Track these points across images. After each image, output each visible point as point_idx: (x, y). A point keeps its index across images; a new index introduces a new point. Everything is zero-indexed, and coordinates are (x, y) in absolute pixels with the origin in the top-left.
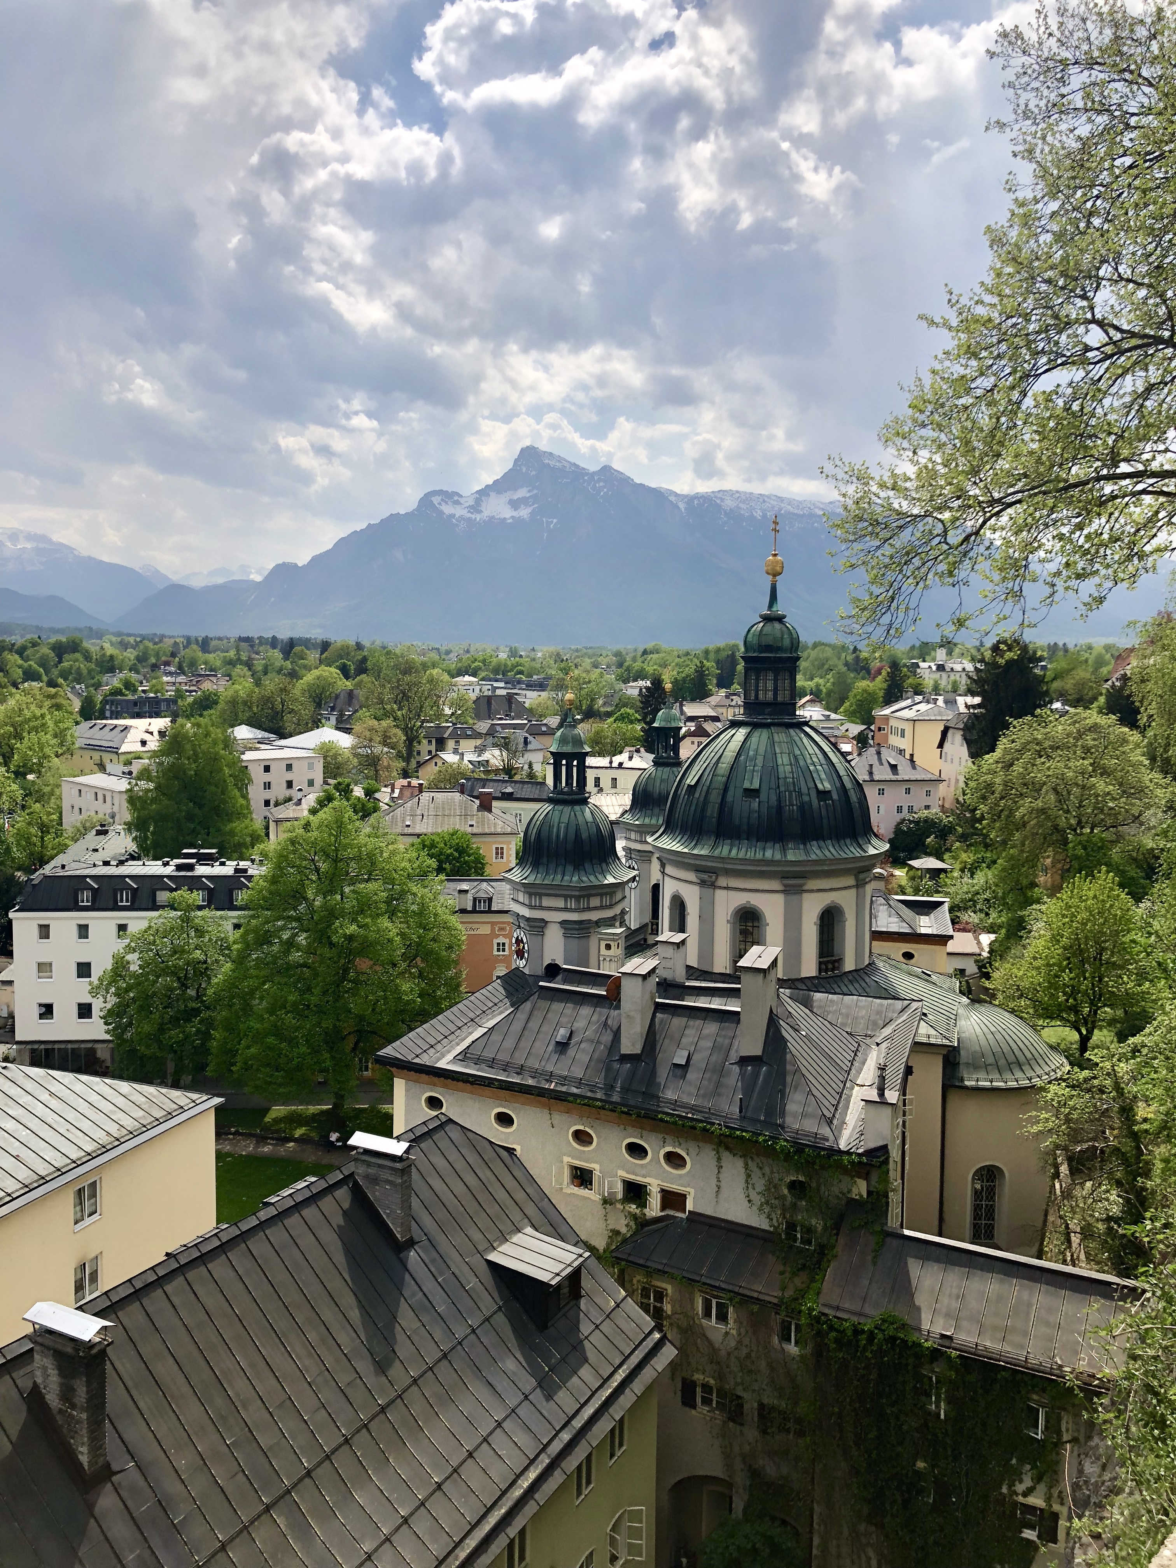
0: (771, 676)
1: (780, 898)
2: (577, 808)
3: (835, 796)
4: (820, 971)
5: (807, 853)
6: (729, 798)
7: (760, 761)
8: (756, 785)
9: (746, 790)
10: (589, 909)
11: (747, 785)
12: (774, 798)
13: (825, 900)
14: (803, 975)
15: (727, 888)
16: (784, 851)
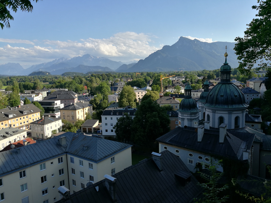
0: (226, 75)
1: (228, 115)
2: (190, 99)
3: (238, 96)
4: (235, 128)
5: (233, 107)
6: (218, 97)
7: (224, 90)
8: (223, 95)
9: (221, 96)
10: (192, 117)
11: (221, 95)
12: (226, 97)
13: (236, 115)
14: (232, 129)
15: (218, 113)
16: (228, 106)
